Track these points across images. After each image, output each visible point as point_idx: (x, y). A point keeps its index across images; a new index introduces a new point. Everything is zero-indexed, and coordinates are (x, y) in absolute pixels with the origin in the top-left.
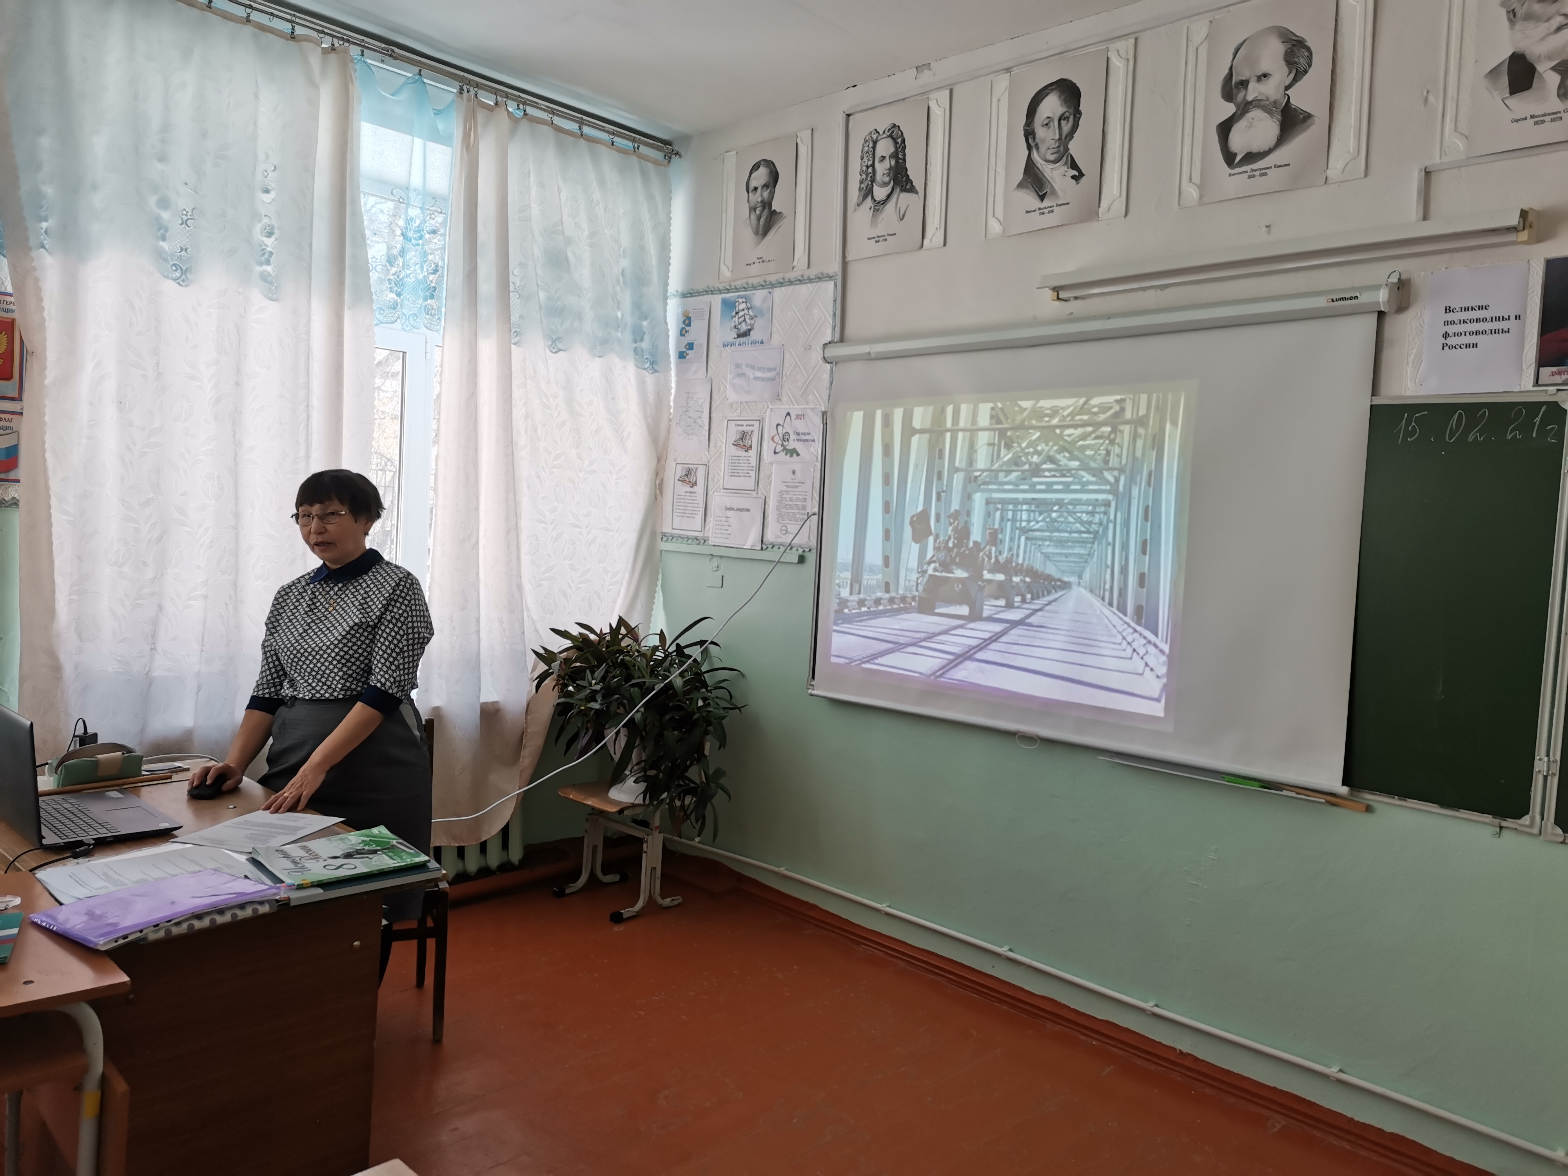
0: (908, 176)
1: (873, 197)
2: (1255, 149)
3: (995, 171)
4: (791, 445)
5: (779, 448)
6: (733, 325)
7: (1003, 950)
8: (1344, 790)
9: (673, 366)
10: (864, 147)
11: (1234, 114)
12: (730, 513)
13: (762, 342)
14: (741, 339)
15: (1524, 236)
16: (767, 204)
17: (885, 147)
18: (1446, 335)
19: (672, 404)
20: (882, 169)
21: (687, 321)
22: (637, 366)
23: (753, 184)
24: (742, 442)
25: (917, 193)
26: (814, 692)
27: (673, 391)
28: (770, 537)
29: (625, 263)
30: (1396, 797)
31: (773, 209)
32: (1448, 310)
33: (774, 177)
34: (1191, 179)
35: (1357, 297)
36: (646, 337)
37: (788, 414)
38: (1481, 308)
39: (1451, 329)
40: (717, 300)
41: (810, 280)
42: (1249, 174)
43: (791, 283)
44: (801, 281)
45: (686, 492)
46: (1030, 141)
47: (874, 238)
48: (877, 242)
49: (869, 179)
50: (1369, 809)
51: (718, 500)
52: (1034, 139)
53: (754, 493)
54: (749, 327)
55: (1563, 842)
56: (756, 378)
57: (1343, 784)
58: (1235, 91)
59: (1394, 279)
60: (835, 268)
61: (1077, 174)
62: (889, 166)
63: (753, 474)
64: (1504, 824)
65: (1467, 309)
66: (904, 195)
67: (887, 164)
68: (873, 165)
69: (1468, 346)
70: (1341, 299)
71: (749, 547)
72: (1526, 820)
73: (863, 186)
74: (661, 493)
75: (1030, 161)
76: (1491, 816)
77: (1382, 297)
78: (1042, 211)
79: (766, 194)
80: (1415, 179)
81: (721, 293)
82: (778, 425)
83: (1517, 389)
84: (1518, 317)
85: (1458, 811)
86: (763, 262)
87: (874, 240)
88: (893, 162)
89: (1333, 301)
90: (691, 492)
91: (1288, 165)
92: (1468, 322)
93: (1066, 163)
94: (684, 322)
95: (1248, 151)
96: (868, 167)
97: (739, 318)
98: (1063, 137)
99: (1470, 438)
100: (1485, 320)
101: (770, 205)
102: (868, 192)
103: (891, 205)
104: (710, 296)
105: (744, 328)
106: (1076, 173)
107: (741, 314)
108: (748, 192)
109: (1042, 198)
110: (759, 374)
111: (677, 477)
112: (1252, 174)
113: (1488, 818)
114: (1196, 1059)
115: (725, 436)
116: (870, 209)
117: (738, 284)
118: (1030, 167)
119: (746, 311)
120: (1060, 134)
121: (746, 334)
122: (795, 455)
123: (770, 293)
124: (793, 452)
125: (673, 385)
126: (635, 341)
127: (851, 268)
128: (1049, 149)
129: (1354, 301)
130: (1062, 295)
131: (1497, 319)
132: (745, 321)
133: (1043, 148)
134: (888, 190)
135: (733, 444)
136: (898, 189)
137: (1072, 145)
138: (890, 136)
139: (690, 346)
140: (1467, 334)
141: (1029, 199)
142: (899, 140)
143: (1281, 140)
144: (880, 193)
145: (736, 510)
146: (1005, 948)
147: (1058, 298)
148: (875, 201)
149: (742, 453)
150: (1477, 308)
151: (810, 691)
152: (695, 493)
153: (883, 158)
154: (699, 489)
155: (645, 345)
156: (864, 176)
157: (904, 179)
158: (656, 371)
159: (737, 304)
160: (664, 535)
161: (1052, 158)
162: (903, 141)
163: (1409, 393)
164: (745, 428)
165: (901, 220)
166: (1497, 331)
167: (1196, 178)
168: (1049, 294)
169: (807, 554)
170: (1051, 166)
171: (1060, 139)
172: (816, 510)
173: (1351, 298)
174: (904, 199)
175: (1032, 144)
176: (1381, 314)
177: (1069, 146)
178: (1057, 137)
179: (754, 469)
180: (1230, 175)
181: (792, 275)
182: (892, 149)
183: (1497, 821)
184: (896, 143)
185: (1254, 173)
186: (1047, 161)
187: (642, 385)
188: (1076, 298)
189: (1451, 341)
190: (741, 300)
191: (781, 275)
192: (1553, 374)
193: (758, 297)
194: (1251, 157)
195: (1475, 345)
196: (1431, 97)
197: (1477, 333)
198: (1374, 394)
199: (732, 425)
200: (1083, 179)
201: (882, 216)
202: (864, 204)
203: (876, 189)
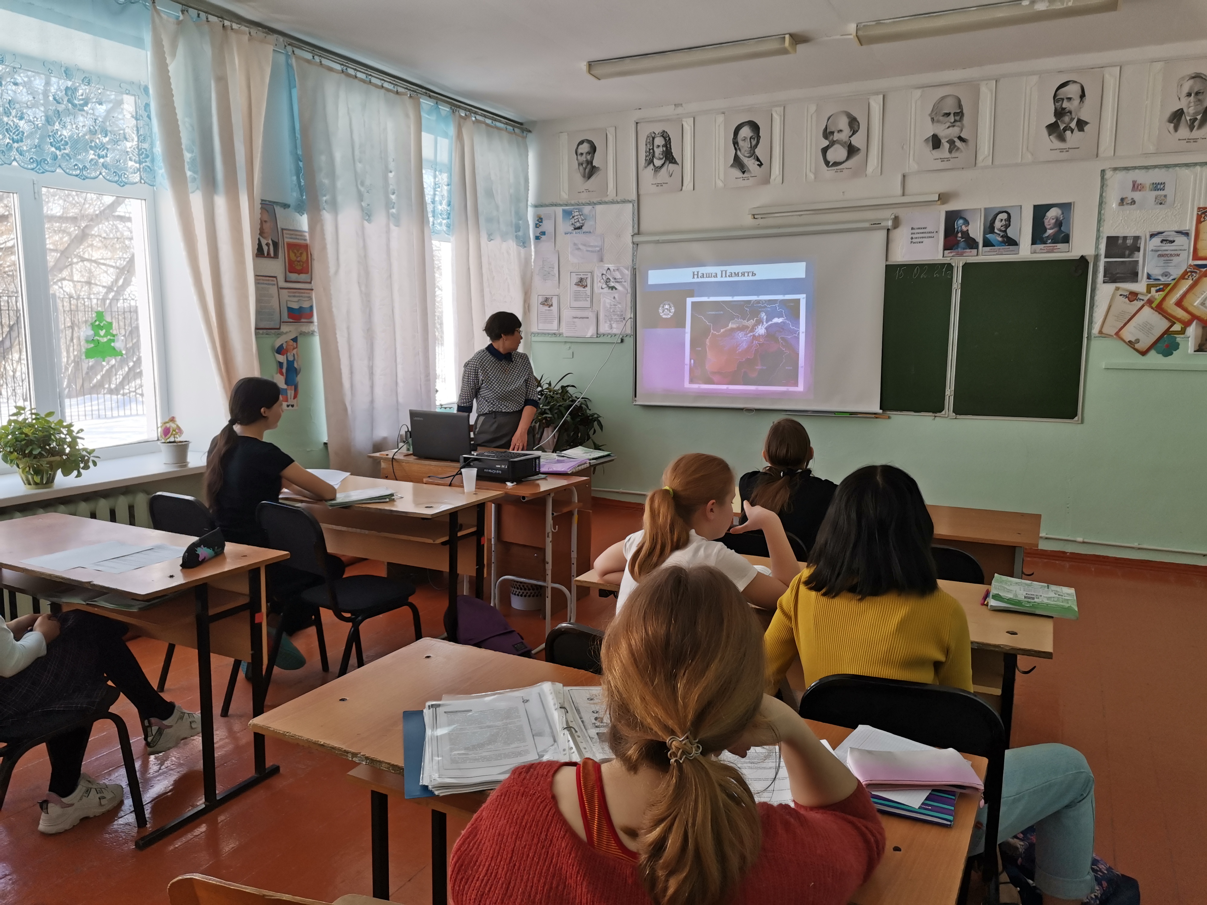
0: (673, 156)
1: (653, 164)
2: (838, 161)
3: (719, 157)
4: (612, 284)
5: (604, 286)
6: (571, 223)
8: (881, 411)
10: (647, 139)
11: (828, 145)
12: (575, 320)
14: (577, 231)
15: (939, 203)
16: (589, 163)
17: (659, 141)
18: (912, 238)
19: (533, 264)
20: (658, 152)
22: (517, 245)
23: (580, 151)
24: (581, 283)
25: (678, 164)
26: (637, 403)
27: (533, 257)
28: (602, 330)
29: (512, 191)
30: (900, 411)
31: (593, 165)
32: (912, 229)
33: (593, 149)
34: (811, 171)
35: (881, 223)
36: (521, 230)
37: (609, 269)
38: (924, 228)
39: (914, 236)
40: (559, 210)
41: (618, 203)
43: (606, 203)
44: (613, 202)
45: (546, 310)
46: (736, 146)
47: (656, 184)
49: (651, 155)
50: (889, 418)
51: (567, 314)
52: (738, 146)
53: (590, 309)
54: (582, 225)
55: (955, 418)
56: (587, 251)
57: (880, 409)
58: (828, 136)
59: (893, 217)
60: (634, 197)
61: (760, 163)
62: (662, 151)
63: (589, 299)
64: (936, 415)
65: (919, 228)
66: (670, 165)
67: (661, 149)
68: (653, 149)
69: (920, 242)
70: (875, 224)
71: (589, 337)
72: (943, 412)
73: (647, 158)
74: (529, 311)
75: (736, 155)
77: (890, 223)
79: (589, 157)
80: (899, 178)
81: (562, 206)
82: (603, 274)
83: (937, 259)
84: (937, 232)
86: (589, 191)
88: (664, 149)
89: (872, 224)
90: (549, 310)
92: (919, 233)
95: (835, 161)
96: (650, 150)
97: (574, 220)
98: (753, 145)
99: (921, 277)
100: (925, 233)
101: (592, 163)
102: (650, 162)
103: (664, 169)
104: (554, 207)
105: (578, 225)
106: (758, 163)
107: (575, 218)
108: (577, 155)
109: (744, 173)
110: (589, 249)
111: (540, 302)
113: (931, 414)
115: (569, 281)
116: (653, 170)
117: (573, 202)
118: (736, 158)
119: (579, 216)
120: (751, 145)
121: (580, 228)
123: (593, 208)
124: (613, 288)
125: (533, 254)
126: (516, 232)
127: (641, 198)
128: (746, 151)
129: (880, 225)
130: (756, 217)
131: (930, 233)
132: (578, 221)
133: (743, 151)
134: (662, 161)
135: (575, 285)
136: (668, 162)
137: (756, 150)
138: (662, 136)
140: (919, 238)
142: (667, 139)
143: (848, 158)
144: (658, 163)
145: (579, 318)
147: (754, 218)
148: (655, 166)
149: (581, 289)
150: (922, 228)
151: (634, 403)
152: (552, 310)
153: (658, 146)
154: (555, 308)
155: (520, 234)
156: (648, 154)
157: (671, 157)
158: (525, 247)
159: (573, 212)
160: (532, 333)
161: (748, 155)
162: (670, 139)
163: (900, 260)
164: (582, 276)
165: (671, 176)
166: (930, 237)
167: (813, 170)
168: (750, 216)
169: (624, 338)
170: (747, 159)
171: (751, 147)
172: (632, 316)
173: (878, 223)
174: (671, 166)
175: (737, 148)
176: (888, 230)
178: (749, 146)
179: (589, 297)
181: (607, 199)
182: (664, 143)
183: (934, 414)
184: (665, 138)
186: (745, 156)
188: (762, 218)
189: (914, 240)
190: (575, 210)
191: (600, 199)
192: (949, 253)
194: (836, 164)
195: (922, 242)
196: (905, 147)
197: (923, 237)
198: (886, 260)
199: (573, 275)
200: (763, 166)
201: (659, 174)
202: (648, 167)
203: (655, 161)
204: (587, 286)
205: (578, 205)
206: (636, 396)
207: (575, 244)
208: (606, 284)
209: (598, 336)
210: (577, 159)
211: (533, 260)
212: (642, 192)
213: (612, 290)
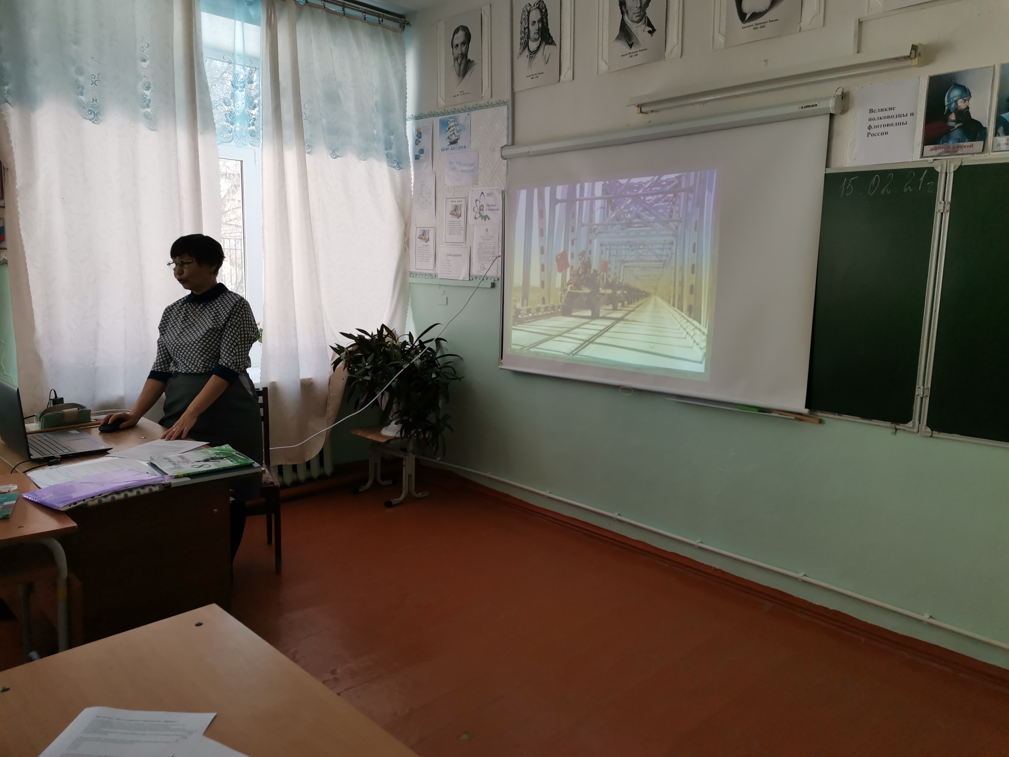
0: (550, 34)
1: (529, 49)
2: (757, 10)
3: (603, 29)
4: (485, 213)
5: (478, 215)
6: (447, 136)
7: (615, 515)
8: (806, 411)
9: (412, 164)
10: (522, 15)
12: (450, 258)
13: (465, 147)
14: (452, 146)
15: (915, 62)
16: (464, 55)
17: (535, 15)
18: (870, 127)
19: (412, 189)
20: (534, 29)
21: (419, 135)
22: (389, 165)
23: (456, 42)
24: (456, 212)
25: (555, 45)
26: (503, 367)
27: (413, 181)
28: (474, 272)
29: (377, 98)
30: (836, 414)
31: (468, 59)
32: (871, 111)
33: (468, 37)
34: (719, 32)
35: (817, 105)
36: (393, 146)
37: (482, 193)
38: (890, 109)
39: (873, 123)
40: (436, 120)
41: (493, 105)
42: (754, 27)
43: (481, 107)
44: (487, 106)
45: (423, 245)
46: (623, 8)
47: (530, 76)
48: (532, 78)
49: (526, 36)
50: (821, 422)
51: (442, 250)
52: (625, 7)
53: (464, 245)
54: (457, 138)
55: (931, 436)
56: (462, 171)
57: (806, 407)
59: (839, 93)
60: (507, 97)
61: (651, 29)
62: (538, 28)
63: (462, 232)
64: (898, 427)
65: (882, 110)
66: (547, 46)
67: (536, 26)
68: (528, 27)
69: (882, 134)
70: (807, 107)
71: (462, 279)
72: (910, 424)
73: (522, 41)
74: (409, 248)
75: (623, 22)
76: (890, 423)
77: (831, 104)
78: (631, 55)
79: (464, 49)
80: (852, 27)
81: (439, 116)
82: (476, 200)
83: (910, 160)
84: (912, 114)
85: (871, 420)
86: (464, 94)
87: (530, 77)
88: (540, 25)
89: (802, 108)
90: (426, 246)
91: (777, 20)
92: (883, 118)
93: (645, 23)
94: (417, 136)
95: (753, 11)
96: (525, 29)
97: (450, 132)
98: (643, 6)
99: (883, 192)
100: (892, 117)
101: (466, 56)
102: (526, 45)
103: (540, 54)
104: (432, 118)
105: (454, 138)
107: (451, 129)
108: (453, 48)
109: (631, 46)
110: (464, 168)
111: (418, 236)
112: (756, 26)
113: (888, 424)
114: (724, 572)
115: (445, 208)
116: (527, 57)
117: (449, 109)
118: (624, 25)
119: (455, 127)
120: (641, 4)
122: (487, 219)
123: (469, 115)
124: (486, 218)
125: (413, 177)
126: (387, 149)
127: (517, 96)
128: (634, 13)
129: (815, 108)
130: (644, 110)
131: (900, 116)
132: (454, 133)
133: (631, 13)
134: (537, 43)
135: (450, 214)
136: (544, 43)
138: (538, 8)
139: (422, 151)
140: (882, 126)
141: (623, 47)
142: (544, 10)
143: (773, 4)
144: (533, 45)
145: (454, 256)
146: (617, 514)
147: (641, 112)
148: (530, 51)
149: (456, 219)
150: (888, 110)
151: (500, 366)
152: (428, 246)
153: (534, 22)
154: (431, 243)
155: (393, 151)
156: (523, 35)
157: (547, 36)
158: (401, 169)
159: (449, 122)
160: (411, 273)
161: (636, 19)
162: (546, 11)
163: (847, 165)
164: (457, 203)
165: (546, 63)
166: (899, 124)
167: (723, 30)
168: (637, 110)
169: (496, 282)
170: (636, 25)
171: (641, 7)
172: (500, 254)
173: (813, 106)
174: (548, 48)
175: (624, 11)
176: (832, 116)
177: (647, 11)
178: (639, 5)
179: (463, 229)
180: (743, 28)
181: (482, 103)
182: (539, 17)
183: (893, 425)
184: (541, 12)
185: (757, 26)
186: (633, 21)
187: (392, 177)
188: (652, 111)
189: (873, 131)
190: (451, 120)
191: (475, 103)
192: (932, 150)
193: (462, 117)
194: (755, 16)
195: (887, 133)
197: (888, 125)
198: (827, 167)
199: (449, 200)
200: (655, 33)
201: (534, 62)
202: (523, 54)
203: (531, 44)
204: (461, 215)
205: (454, 113)
206: (502, 358)
207: (451, 163)
208: (480, 213)
209: (471, 279)
210: (453, 53)
212: (516, 90)
213: (485, 220)
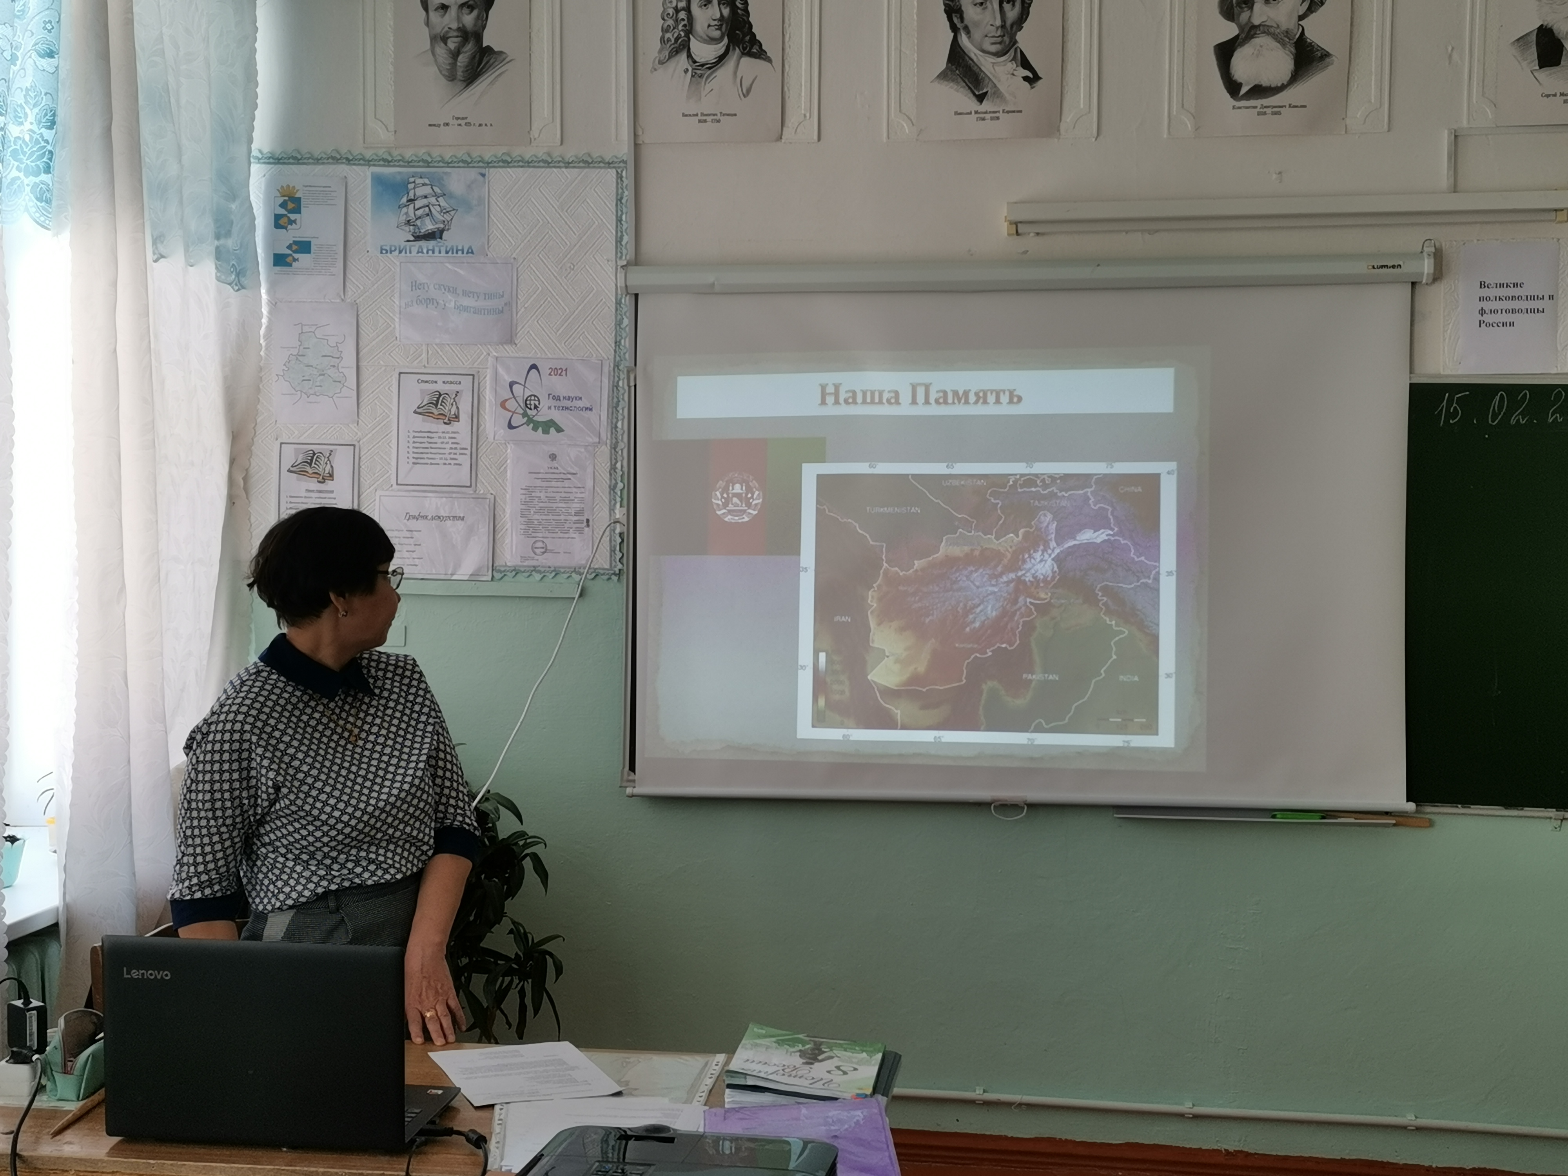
0: (754, 35)
1: (689, 56)
2: (1265, 83)
3: (900, 50)
4: (544, 415)
5: (518, 420)
6: (403, 219)
8: (1411, 806)
9: (263, 278)
11: (1237, 37)
13: (471, 251)
14: (423, 243)
16: (470, 35)
18: (1483, 312)
19: (262, 339)
20: (705, 16)
21: (291, 203)
24: (435, 409)
25: (769, 60)
26: (638, 790)
27: (264, 321)
28: (511, 559)
30: (1459, 806)
31: (484, 45)
32: (1483, 285)
34: (1183, 105)
37: (534, 366)
38: (1515, 285)
40: (361, 177)
41: (568, 165)
43: (528, 164)
44: (547, 163)
45: (308, 491)
46: (956, 20)
47: (697, 115)
48: (702, 121)
49: (680, 27)
50: (1431, 824)
51: (384, 504)
52: (962, 19)
53: (470, 491)
54: (442, 226)
56: (460, 308)
58: (1236, 10)
59: (1431, 248)
60: (623, 149)
61: (1031, 75)
62: (718, 16)
63: (465, 460)
64: (1566, 815)
65: (1502, 285)
66: (745, 60)
67: (714, 11)
68: (688, 9)
69: (1505, 324)
71: (466, 578)
73: (668, 35)
74: (248, 497)
75: (955, 46)
76: (1554, 810)
77: (1424, 267)
78: (982, 116)
79: (468, 18)
80: (1445, 141)
81: (370, 166)
82: (513, 383)
83: (1554, 371)
84: (1551, 297)
85: (1522, 810)
86: (468, 124)
87: (696, 118)
88: (726, 12)
90: (320, 492)
91: (1305, 106)
92: (1504, 299)
93: (1014, 59)
94: (283, 205)
95: (1256, 83)
96: (677, 10)
97: (416, 210)
98: (1008, 23)
99: (1513, 422)
100: (1519, 298)
101: (478, 36)
102: (679, 47)
104: (344, 166)
105: (429, 226)
106: (1026, 72)
107: (418, 204)
108: (426, 9)
109: (981, 98)
110: (467, 302)
111: (287, 466)
112: (1262, 110)
115: (394, 399)
116: (686, 71)
117: (408, 154)
118: (958, 54)
119: (433, 200)
120: (1003, 21)
121: (430, 236)
123: (483, 175)
124: (549, 426)
127: (649, 154)
128: (986, 36)
129: (1396, 270)
130: (1024, 230)
131: (1532, 298)
132: (429, 214)
134: (720, 48)
135: (415, 412)
136: (737, 51)
137: (1020, 36)
139: (304, 247)
140: (1504, 311)
143: (1296, 76)
144: (704, 52)
145: (433, 518)
146: (979, 1091)
147: (1017, 233)
149: (436, 427)
150: (1512, 286)
151: (629, 791)
152: (332, 492)
153: (708, 2)
154: (342, 485)
155: (230, 243)
156: (670, 22)
157: (748, 38)
159: (411, 186)
163: (1448, 372)
164: (441, 387)
165: (745, 96)
166: (1532, 311)
167: (1191, 106)
168: (1006, 227)
170: (991, 59)
171: (1003, 26)
174: (748, 66)
175: (959, 25)
176: (1415, 285)
177: (1017, 38)
179: (468, 452)
181: (528, 152)
183: (1560, 814)
185: (1265, 110)
186: (983, 51)
187: (223, 309)
188: (1037, 235)
189: (1488, 318)
190: (419, 181)
191: (504, 149)
193: (457, 179)
194: (1259, 91)
195: (1512, 324)
196: (1455, 56)
197: (1513, 311)
198: (1411, 371)
200: (1039, 84)
201: (708, 87)
202: (672, 63)
203: (694, 44)
204: (457, 417)
205: (429, 164)
206: (632, 768)
207: (416, 285)
208: (525, 415)
209: (498, 576)
210: (427, 23)
211: (263, 331)
212: (646, 138)
213: (546, 432)
